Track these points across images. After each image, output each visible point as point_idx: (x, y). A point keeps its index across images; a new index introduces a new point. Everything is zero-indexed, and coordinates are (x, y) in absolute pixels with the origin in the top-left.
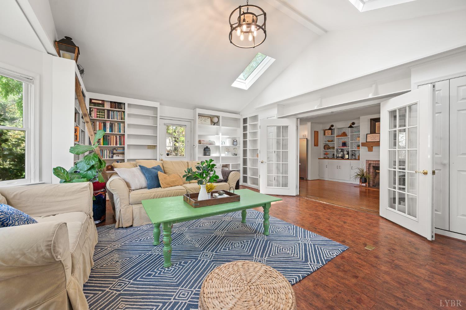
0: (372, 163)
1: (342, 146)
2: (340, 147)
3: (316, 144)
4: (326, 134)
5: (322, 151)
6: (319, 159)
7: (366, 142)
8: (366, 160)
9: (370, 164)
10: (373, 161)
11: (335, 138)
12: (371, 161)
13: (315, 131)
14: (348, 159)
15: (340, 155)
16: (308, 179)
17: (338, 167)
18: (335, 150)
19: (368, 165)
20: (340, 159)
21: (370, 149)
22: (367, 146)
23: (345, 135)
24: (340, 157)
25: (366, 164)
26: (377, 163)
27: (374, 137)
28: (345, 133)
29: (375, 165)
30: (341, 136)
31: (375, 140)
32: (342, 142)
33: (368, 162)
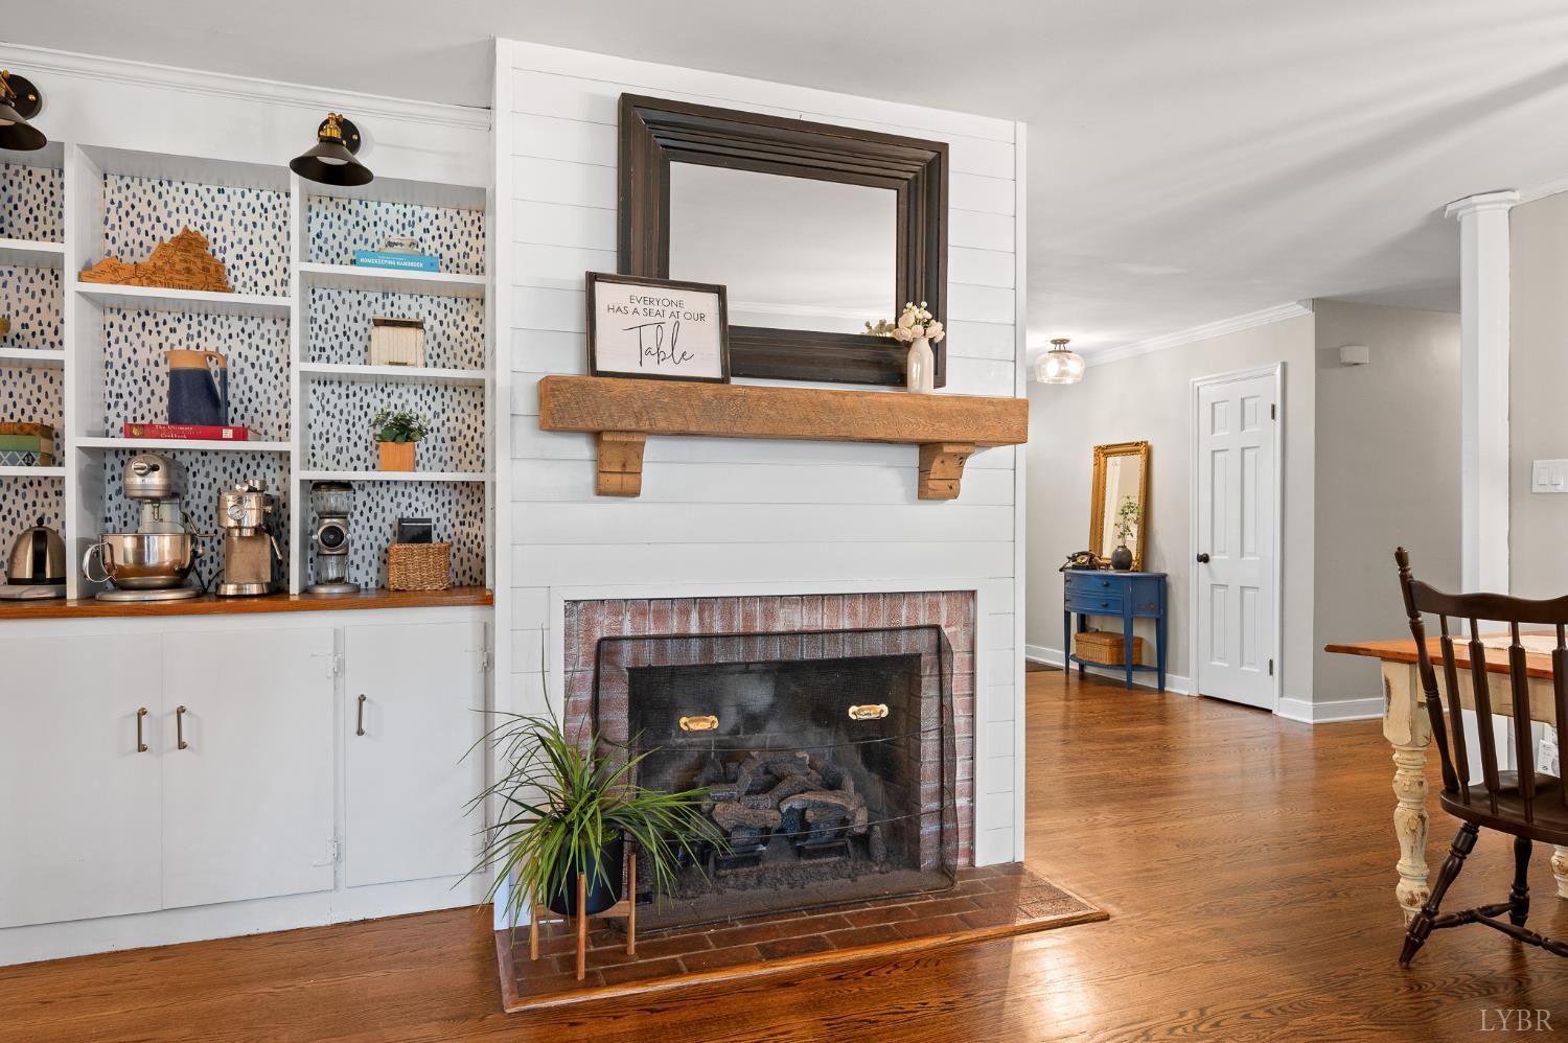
0: (627, 631)
2: (149, 431)
7: (594, 371)
8: (571, 606)
9: (604, 650)
10: (640, 607)
11: (73, 283)
12: (616, 606)
15: (163, 549)
17: (161, 731)
18: (68, 473)
19: (584, 652)
20: (169, 596)
21: (624, 466)
22: (634, 427)
23: (206, 270)
24: (157, 571)
25: (568, 647)
26: (674, 627)
27: (669, 323)
28: (204, 244)
29: (661, 652)
30: (152, 283)
31: (677, 356)
32: (164, 369)
33: (590, 625)
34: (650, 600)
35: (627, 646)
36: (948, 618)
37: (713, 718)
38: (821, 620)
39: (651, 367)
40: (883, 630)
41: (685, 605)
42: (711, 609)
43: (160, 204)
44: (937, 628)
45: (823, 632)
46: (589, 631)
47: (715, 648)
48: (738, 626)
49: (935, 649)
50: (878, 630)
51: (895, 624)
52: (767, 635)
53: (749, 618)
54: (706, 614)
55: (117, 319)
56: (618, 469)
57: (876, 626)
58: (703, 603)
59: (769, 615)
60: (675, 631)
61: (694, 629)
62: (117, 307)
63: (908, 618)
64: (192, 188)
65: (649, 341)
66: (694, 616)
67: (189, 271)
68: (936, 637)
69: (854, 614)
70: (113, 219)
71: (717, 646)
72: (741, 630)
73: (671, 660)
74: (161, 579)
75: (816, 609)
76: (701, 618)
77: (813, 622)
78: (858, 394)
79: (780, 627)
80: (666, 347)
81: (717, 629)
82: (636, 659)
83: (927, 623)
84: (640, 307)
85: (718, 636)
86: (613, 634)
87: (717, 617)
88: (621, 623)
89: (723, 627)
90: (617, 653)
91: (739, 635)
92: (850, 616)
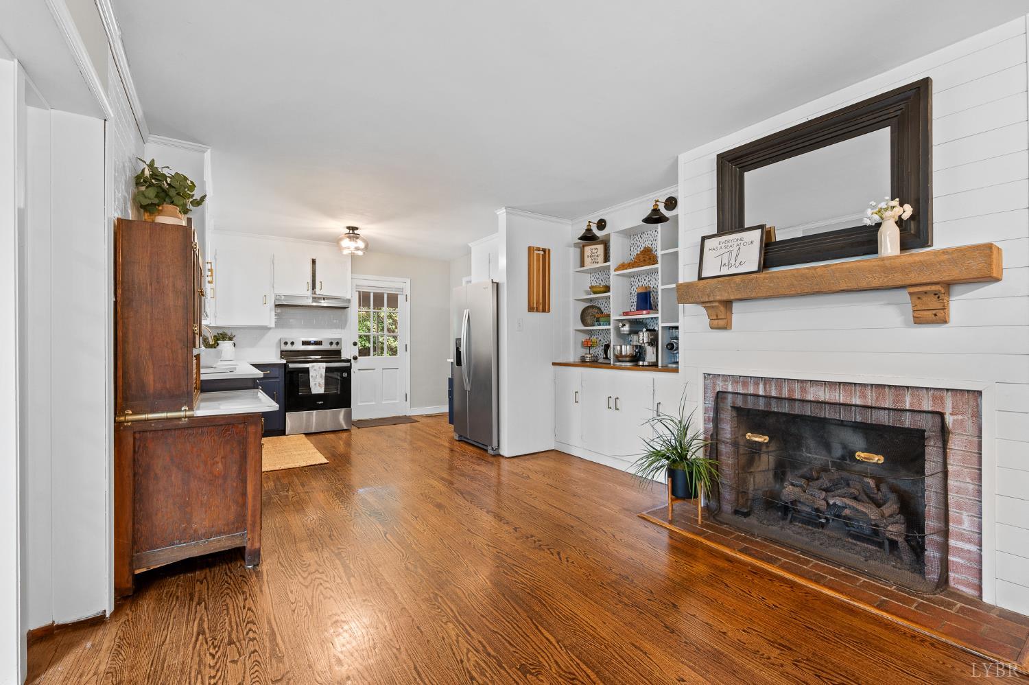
0: (730, 389)
1: (638, 309)
3: (540, 303)
4: (587, 260)
5: (571, 329)
6: (554, 364)
7: (700, 278)
8: (706, 376)
9: (720, 396)
10: (736, 379)
11: (612, 273)
12: (725, 378)
13: (529, 248)
14: (654, 366)
15: (627, 350)
16: (502, 453)
17: (612, 404)
18: (611, 327)
19: (711, 396)
20: (629, 364)
21: (717, 316)
22: (707, 300)
23: (650, 259)
24: (626, 356)
25: (705, 393)
26: (751, 390)
27: (736, 248)
28: (651, 250)
29: (745, 402)
30: (633, 267)
31: (737, 264)
32: (636, 293)
33: (714, 385)
34: (740, 376)
35: (730, 396)
36: (953, 408)
37: (767, 438)
38: (839, 397)
39: (725, 271)
40: (889, 409)
41: (757, 380)
42: (770, 384)
43: (642, 240)
44: (942, 415)
45: (840, 404)
46: (714, 387)
47: (772, 404)
48: (785, 394)
49: (938, 429)
50: (885, 409)
51: (899, 406)
52: (803, 401)
53: (791, 390)
54: (768, 386)
55: (632, 279)
56: (715, 318)
57: (883, 406)
58: (766, 381)
59: (803, 390)
60: (752, 392)
61: (761, 392)
62: (629, 276)
63: (911, 404)
64: (649, 233)
65: (725, 261)
66: (761, 386)
67: (644, 260)
68: (940, 420)
69: (863, 396)
70: (632, 249)
71: (773, 402)
72: (787, 396)
73: (750, 406)
74: (628, 359)
75: (835, 389)
76: (765, 388)
77: (832, 397)
78: (825, 266)
79: (810, 397)
80: (732, 261)
81: (773, 394)
82: (733, 403)
83: (930, 409)
84: (723, 245)
85: (774, 398)
86: (725, 390)
87: (773, 388)
88: (727, 386)
89: (776, 393)
90: (725, 398)
91: (785, 399)
92: (860, 397)
